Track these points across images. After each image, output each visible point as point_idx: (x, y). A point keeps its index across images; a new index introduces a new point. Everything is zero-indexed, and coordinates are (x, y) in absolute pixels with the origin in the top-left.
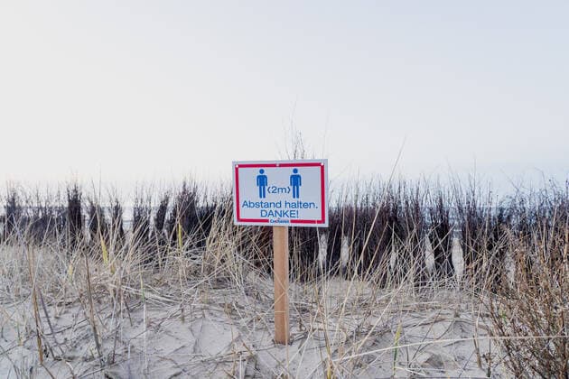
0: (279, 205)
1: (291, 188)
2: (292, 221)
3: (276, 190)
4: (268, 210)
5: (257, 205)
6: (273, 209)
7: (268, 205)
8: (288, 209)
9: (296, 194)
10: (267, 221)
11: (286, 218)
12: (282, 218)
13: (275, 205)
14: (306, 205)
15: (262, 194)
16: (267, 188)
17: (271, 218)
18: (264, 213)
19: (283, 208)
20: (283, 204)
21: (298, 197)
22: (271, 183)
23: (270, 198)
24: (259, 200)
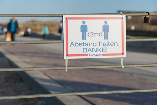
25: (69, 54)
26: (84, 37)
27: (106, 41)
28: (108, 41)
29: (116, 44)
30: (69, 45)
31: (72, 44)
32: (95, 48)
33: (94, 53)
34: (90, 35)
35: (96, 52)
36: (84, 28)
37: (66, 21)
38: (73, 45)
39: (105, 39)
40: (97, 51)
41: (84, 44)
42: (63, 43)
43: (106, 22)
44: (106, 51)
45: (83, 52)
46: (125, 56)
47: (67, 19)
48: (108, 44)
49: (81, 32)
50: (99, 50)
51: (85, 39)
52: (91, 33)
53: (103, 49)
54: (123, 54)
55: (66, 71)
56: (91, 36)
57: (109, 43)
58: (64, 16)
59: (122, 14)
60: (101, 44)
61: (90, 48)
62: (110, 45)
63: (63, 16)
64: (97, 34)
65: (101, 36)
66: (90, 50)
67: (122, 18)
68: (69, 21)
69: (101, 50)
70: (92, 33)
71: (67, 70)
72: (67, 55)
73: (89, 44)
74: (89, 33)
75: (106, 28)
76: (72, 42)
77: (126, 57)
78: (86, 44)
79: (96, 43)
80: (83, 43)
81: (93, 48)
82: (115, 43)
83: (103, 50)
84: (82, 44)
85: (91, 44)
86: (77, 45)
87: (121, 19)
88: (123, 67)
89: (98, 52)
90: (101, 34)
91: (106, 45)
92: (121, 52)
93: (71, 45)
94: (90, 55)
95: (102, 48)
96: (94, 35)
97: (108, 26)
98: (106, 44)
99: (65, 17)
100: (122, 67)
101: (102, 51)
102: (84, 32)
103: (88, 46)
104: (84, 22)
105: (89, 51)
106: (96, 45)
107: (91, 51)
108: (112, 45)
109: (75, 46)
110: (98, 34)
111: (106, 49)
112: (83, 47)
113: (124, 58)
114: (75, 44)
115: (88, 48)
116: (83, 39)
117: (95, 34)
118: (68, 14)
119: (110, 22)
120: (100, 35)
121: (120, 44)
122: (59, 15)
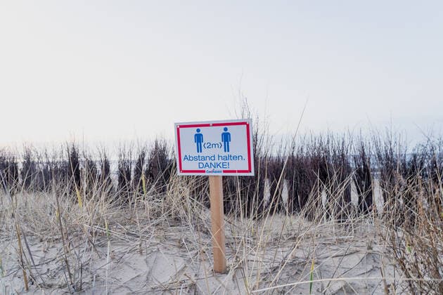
0: (213, 158)
1: (223, 143)
2: (224, 172)
3: (210, 146)
4: (204, 162)
5: (195, 158)
6: (209, 162)
7: (204, 158)
8: (221, 161)
9: (227, 149)
10: (204, 172)
11: (219, 169)
12: (216, 169)
13: (210, 158)
14: (236, 158)
15: (199, 150)
16: (203, 144)
17: (207, 169)
18: (201, 166)
19: (217, 161)
20: (217, 158)
21: (228, 151)
22: (206, 140)
23: (205, 152)
24: (197, 154)
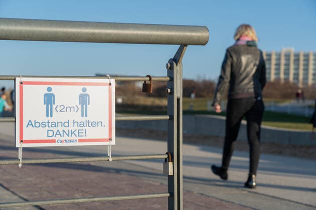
25: (24, 139)
26: (49, 113)
27: (84, 119)
28: (87, 118)
29: (100, 124)
30: (25, 124)
31: (30, 123)
32: (66, 130)
33: (66, 137)
34: (59, 109)
35: (68, 136)
36: (49, 99)
37: (20, 86)
38: (32, 125)
39: (82, 116)
40: (70, 134)
41: (50, 124)
42: (15, 122)
43: (84, 90)
44: (84, 134)
45: (48, 136)
46: (113, 142)
47: (22, 83)
48: (87, 123)
49: (45, 104)
50: (73, 133)
51: (51, 116)
52: (60, 107)
53: (80, 131)
54: (110, 139)
55: (20, 167)
56: (60, 111)
57: (89, 122)
58: (16, 78)
59: (109, 77)
60: (76, 124)
61: (58, 130)
62: (90, 125)
63: (15, 80)
64: (70, 108)
65: (77, 111)
66: (58, 133)
67: (110, 84)
68: (25, 86)
69: (76, 133)
70: (63, 107)
71: (20, 165)
72: (22, 141)
73: (57, 124)
74: (57, 106)
75: (84, 100)
76: (30, 121)
77: (115, 144)
78: (53, 123)
79: (68, 123)
80: (48, 122)
81: (63, 131)
82: (98, 122)
83: (79, 133)
84: (47, 124)
85: (60, 124)
86: (37, 125)
87: (108, 86)
88: (111, 159)
89: (71, 136)
90: (76, 109)
91: (85, 125)
92: (107, 137)
93: (28, 125)
94: (59, 141)
95: (77, 131)
96: (65, 110)
97: (88, 95)
98: (85, 123)
99: (18, 80)
100: (108, 160)
101: (77, 135)
102: (49, 105)
103: (55, 126)
104: (49, 89)
105: (56, 134)
106: (68, 126)
107: (60, 134)
108: (94, 125)
109: (35, 126)
110: (72, 109)
111: (84, 131)
112: (47, 128)
113: (112, 146)
114: (35, 123)
115: (55, 130)
116: (47, 116)
117: (67, 108)
118: (23, 76)
119: (90, 90)
120: (75, 111)
121: (106, 123)
122: (9, 78)
